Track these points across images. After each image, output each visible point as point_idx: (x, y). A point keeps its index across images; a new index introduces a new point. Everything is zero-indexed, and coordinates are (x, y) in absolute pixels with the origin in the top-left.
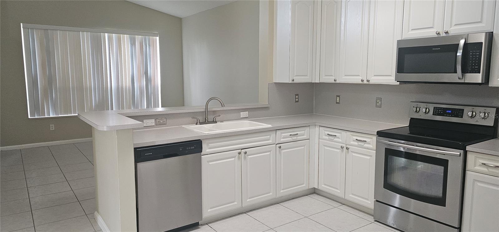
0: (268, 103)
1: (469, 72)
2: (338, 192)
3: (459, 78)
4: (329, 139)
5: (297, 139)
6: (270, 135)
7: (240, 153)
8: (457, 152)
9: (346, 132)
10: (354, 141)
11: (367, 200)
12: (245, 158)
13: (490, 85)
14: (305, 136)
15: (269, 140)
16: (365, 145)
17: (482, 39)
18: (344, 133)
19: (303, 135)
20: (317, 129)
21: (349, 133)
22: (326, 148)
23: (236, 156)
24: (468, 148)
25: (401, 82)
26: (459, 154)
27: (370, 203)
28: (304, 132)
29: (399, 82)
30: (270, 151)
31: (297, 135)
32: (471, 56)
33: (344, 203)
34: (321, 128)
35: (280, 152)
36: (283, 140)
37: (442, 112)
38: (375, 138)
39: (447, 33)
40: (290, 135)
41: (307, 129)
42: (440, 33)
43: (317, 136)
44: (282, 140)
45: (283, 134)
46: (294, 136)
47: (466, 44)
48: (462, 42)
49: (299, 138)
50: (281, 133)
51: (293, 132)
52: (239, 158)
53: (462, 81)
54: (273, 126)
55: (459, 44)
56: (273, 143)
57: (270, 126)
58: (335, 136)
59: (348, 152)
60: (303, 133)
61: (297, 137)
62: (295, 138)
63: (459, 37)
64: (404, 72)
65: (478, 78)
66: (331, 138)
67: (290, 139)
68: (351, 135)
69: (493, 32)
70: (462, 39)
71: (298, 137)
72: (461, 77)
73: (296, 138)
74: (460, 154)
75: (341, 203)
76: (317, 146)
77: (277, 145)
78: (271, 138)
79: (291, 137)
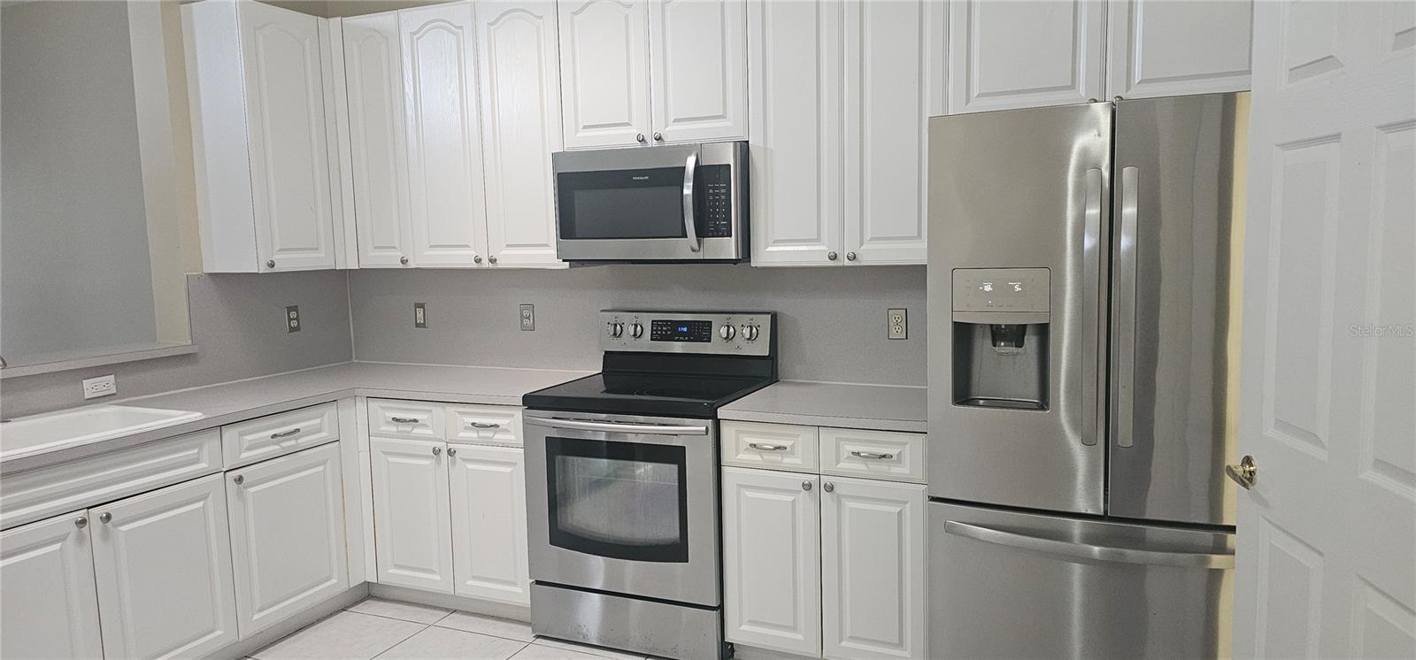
0: (190, 342)
1: (710, 234)
2: (433, 581)
3: (693, 250)
4: (398, 432)
5: (298, 444)
6: (200, 446)
7: (83, 522)
8: (700, 426)
9: (444, 408)
10: (466, 428)
11: (514, 584)
12: (106, 535)
13: (753, 265)
14: (324, 434)
15: (196, 461)
16: (497, 436)
17: (728, 157)
18: (437, 410)
19: (319, 431)
20: (361, 406)
21: (451, 409)
22: (391, 459)
23: (69, 533)
24: (722, 412)
25: (574, 262)
26: (704, 428)
27: (519, 593)
28: (318, 421)
29: (568, 263)
30: (204, 497)
31: (297, 434)
32: (711, 198)
33: (455, 608)
34: (373, 404)
35: (240, 495)
36: (246, 456)
37: (669, 333)
38: (518, 414)
39: (659, 139)
40: (274, 436)
41: (329, 412)
42: (646, 138)
43: (363, 430)
44: (244, 455)
45: (249, 437)
46: (286, 437)
47: (698, 168)
48: (690, 163)
49: (304, 441)
50: (241, 434)
51: (284, 424)
52: (80, 539)
53: (699, 256)
54: (209, 416)
55: (685, 167)
56: (213, 468)
57: (196, 416)
58: (416, 421)
59: (454, 463)
60: (314, 425)
61: (297, 439)
62: (290, 443)
63: (685, 150)
64: (577, 236)
65: (727, 247)
66: (403, 428)
67: (273, 449)
68: (457, 415)
69: (747, 142)
70: (690, 154)
71: (300, 441)
72: (696, 247)
73: (293, 442)
74: (707, 428)
75: (447, 610)
76: (364, 456)
77: (228, 474)
78: (205, 455)
79: (277, 444)
